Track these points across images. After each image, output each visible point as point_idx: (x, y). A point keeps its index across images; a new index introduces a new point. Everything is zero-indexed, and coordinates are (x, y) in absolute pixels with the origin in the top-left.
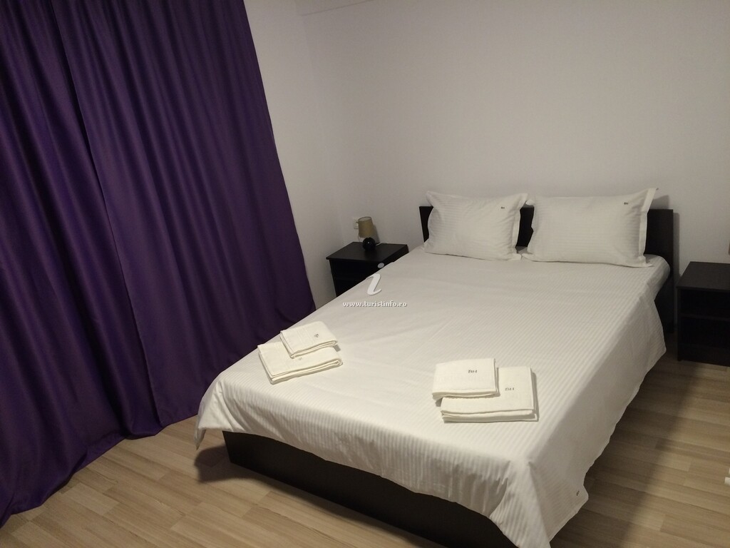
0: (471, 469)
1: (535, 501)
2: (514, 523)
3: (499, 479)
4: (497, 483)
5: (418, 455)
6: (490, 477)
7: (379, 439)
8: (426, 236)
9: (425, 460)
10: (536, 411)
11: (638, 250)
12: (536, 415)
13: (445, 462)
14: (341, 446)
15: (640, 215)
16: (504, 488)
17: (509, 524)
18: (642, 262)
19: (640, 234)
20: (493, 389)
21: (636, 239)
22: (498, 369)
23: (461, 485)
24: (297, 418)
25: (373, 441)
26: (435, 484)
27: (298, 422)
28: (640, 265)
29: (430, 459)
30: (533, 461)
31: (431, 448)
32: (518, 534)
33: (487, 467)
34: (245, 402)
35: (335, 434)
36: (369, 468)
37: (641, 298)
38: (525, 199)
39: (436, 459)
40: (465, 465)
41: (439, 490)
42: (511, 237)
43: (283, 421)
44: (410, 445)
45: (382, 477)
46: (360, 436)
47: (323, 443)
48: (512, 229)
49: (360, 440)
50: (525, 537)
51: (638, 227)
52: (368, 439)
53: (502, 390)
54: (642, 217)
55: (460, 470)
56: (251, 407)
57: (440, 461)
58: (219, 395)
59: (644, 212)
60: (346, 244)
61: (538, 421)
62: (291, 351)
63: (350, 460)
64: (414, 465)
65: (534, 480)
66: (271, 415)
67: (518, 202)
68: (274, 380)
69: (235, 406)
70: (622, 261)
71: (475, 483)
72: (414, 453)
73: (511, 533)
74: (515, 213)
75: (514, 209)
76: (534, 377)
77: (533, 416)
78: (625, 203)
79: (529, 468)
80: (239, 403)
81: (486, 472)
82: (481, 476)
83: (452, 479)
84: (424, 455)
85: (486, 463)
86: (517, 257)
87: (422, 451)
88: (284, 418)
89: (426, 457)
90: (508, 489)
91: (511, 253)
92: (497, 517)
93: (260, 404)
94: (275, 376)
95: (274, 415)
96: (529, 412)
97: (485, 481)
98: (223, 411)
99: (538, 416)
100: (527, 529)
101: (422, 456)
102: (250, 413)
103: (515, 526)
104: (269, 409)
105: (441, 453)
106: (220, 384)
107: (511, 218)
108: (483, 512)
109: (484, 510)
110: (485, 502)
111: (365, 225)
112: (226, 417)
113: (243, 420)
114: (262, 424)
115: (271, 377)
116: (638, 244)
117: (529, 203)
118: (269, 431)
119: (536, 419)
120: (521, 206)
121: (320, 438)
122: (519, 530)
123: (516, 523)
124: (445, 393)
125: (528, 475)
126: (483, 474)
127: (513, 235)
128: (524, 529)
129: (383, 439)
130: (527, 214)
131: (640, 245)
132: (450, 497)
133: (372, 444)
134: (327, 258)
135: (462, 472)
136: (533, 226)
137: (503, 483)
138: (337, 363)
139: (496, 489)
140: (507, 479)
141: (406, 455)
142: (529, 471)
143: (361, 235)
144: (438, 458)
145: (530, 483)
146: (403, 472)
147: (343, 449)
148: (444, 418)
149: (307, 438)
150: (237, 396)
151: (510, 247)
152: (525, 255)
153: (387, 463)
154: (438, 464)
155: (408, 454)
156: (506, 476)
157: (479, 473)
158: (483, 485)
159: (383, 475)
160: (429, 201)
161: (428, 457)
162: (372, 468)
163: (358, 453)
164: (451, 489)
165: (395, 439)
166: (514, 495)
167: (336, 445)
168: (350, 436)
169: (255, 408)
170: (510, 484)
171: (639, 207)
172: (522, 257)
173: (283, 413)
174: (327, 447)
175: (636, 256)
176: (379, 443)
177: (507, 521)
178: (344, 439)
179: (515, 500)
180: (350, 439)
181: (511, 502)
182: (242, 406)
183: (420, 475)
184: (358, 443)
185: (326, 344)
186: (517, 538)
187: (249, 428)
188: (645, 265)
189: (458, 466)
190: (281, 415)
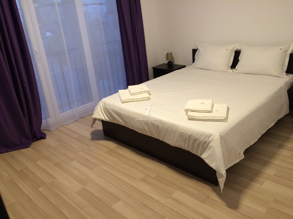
0: (196, 136)
1: (221, 149)
2: (211, 158)
3: (207, 141)
4: (206, 142)
5: (175, 131)
6: (203, 140)
7: (161, 124)
8: (194, 61)
9: (178, 133)
10: (227, 118)
11: (283, 70)
12: (226, 120)
13: (185, 133)
14: (145, 127)
15: (286, 55)
16: (208, 144)
17: (208, 158)
18: (285, 75)
19: (285, 63)
20: (210, 109)
21: (283, 65)
22: (213, 104)
23: (191, 143)
24: (130, 115)
25: (158, 125)
26: (180, 142)
27: (130, 117)
28: (283, 76)
29: (180, 132)
30: (222, 135)
31: (181, 128)
32: (212, 162)
33: (203, 135)
34: (111, 108)
35: (144, 122)
36: (156, 136)
37: (281, 87)
38: (237, 47)
39: (182, 132)
40: (193, 135)
41: (182, 145)
42: (229, 62)
43: (124, 116)
44: (172, 127)
45: (160, 140)
46: (153, 123)
47: (139, 125)
48: (230, 59)
49: (153, 124)
50: (214, 163)
51: (285, 60)
52: (156, 124)
53: (214, 110)
54: (287, 56)
55: (191, 136)
56: (113, 111)
57: (184, 133)
58: (101, 106)
59: (288, 54)
60: (160, 64)
61: (227, 122)
62: (131, 93)
63: (149, 133)
64: (173, 135)
65: (221, 143)
66: (120, 114)
67: (234, 48)
68: (123, 101)
69: (107, 111)
70: (276, 74)
71: (196, 142)
72: (174, 130)
73: (209, 162)
74: (232, 52)
75: (232, 51)
76: (228, 109)
77: (225, 120)
78: (280, 49)
79: (219, 137)
80: (108, 110)
81: (202, 138)
82: (199, 139)
83: (187, 140)
84: (177, 130)
85: (202, 135)
86: (231, 71)
87: (177, 129)
88: (125, 115)
89: (178, 131)
90: (210, 145)
91: (228, 69)
92: (203, 156)
93: (116, 110)
94: (123, 100)
95: (121, 114)
96: (223, 118)
97: (201, 142)
98: (102, 112)
99: (227, 120)
100: (216, 160)
101: (177, 131)
102: (112, 113)
103: (211, 159)
104: (119, 111)
105: (185, 130)
106: (102, 102)
107: (230, 54)
108: (198, 155)
109: (199, 154)
110: (200, 150)
111: (169, 56)
112: (103, 115)
113: (109, 116)
114: (116, 117)
115: (122, 100)
116: (284, 67)
117: (239, 48)
118: (119, 121)
119: (226, 121)
120: (235, 49)
121: (138, 123)
122: (213, 160)
123: (212, 158)
124: (190, 110)
125: (219, 140)
126: (201, 138)
127: (230, 62)
128: (215, 160)
129: (162, 124)
130: (237, 53)
131: (284, 68)
132: (186, 148)
133: (158, 126)
134: (152, 68)
135: (192, 138)
136: (239, 58)
137: (208, 142)
138: (149, 99)
139: (205, 145)
140: (210, 141)
141: (170, 131)
142: (219, 138)
143: (167, 60)
144: (183, 132)
145: (219, 143)
146: (168, 137)
147: (146, 128)
148: (188, 118)
149: (133, 123)
150: (108, 106)
151: (228, 67)
152: (234, 70)
153: (163, 134)
154: (183, 134)
155: (171, 130)
156: (210, 139)
157: (199, 138)
158: (200, 143)
159: (161, 139)
160: (196, 46)
161: (179, 131)
162: (157, 136)
163: (152, 130)
164: (187, 145)
165: (167, 124)
166: (212, 147)
167: (144, 126)
168: (149, 123)
169: (114, 111)
170: (211, 142)
171: (286, 51)
172: (233, 71)
173: (125, 113)
174: (140, 127)
175: (282, 72)
176: (160, 125)
177: (208, 157)
178: (147, 123)
179: (212, 149)
180: (149, 124)
181: (210, 150)
182: (109, 111)
183: (175, 138)
184: (152, 126)
185: (146, 92)
186: (211, 163)
187: (112, 120)
188: (285, 76)
189: (190, 135)
190: (124, 114)
